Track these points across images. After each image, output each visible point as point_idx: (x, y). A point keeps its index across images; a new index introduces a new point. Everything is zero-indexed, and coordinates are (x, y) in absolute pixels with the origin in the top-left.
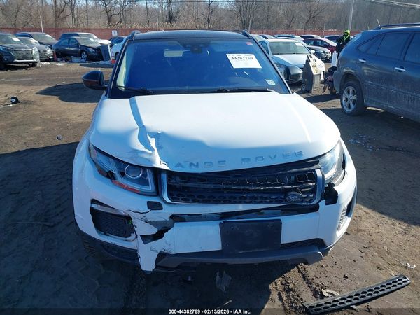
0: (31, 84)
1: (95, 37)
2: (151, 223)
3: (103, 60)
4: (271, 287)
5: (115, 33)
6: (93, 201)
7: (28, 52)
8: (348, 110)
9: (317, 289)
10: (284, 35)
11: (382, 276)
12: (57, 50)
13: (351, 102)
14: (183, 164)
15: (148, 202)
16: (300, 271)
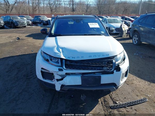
0: (24, 33)
1: (46, 17)
2: (59, 75)
3: (48, 25)
4: (99, 100)
5: (53, 16)
6: (42, 68)
7: (23, 22)
8: (135, 43)
9: (115, 101)
10: (114, 16)
11: (138, 98)
12: (33, 22)
13: (136, 40)
14: (70, 57)
15: (59, 69)
16: (110, 96)
